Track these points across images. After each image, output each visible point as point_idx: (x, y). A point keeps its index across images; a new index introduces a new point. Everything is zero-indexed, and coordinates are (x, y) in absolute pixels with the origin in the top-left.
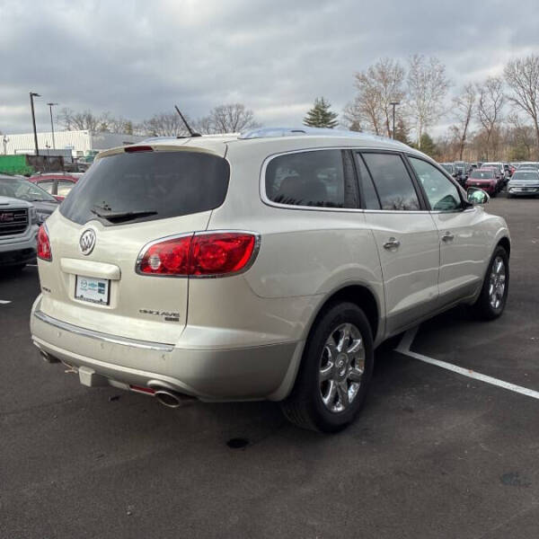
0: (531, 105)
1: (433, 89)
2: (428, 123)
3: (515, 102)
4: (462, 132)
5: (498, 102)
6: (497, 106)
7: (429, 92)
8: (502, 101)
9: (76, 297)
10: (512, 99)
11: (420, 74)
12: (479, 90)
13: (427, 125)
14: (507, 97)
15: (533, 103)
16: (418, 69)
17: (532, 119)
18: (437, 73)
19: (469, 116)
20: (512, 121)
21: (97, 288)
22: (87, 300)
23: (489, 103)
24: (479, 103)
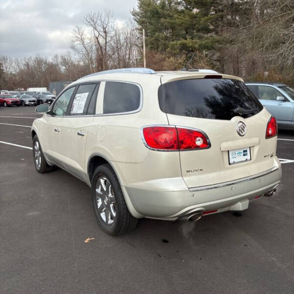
9: (230, 164)
21: (243, 154)
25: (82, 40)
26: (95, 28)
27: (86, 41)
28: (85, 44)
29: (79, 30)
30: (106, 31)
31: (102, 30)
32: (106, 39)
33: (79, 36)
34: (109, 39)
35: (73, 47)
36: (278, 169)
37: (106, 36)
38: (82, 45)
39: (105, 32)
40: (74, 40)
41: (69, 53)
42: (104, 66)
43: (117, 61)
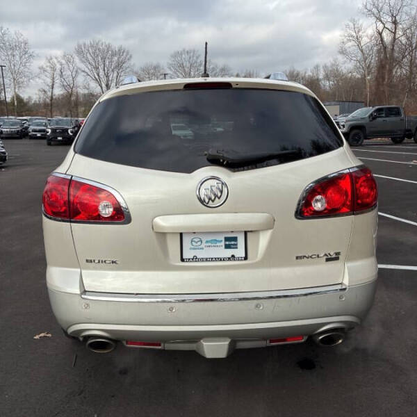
0: (97, 77)
1: (21, 57)
2: (21, 85)
3: (85, 74)
4: (49, 94)
5: (74, 73)
6: (74, 76)
7: (18, 60)
8: (77, 71)
9: (183, 260)
10: (84, 71)
11: (8, 44)
12: (59, 62)
13: (19, 87)
14: (80, 69)
15: (98, 75)
16: (6, 39)
17: (99, 87)
18: (23, 44)
19: (54, 82)
20: (85, 87)
21: (223, 243)
22: (202, 260)
23: (67, 73)
24: (60, 73)
25: (358, 39)
26: (379, 19)
27: (365, 40)
28: (362, 45)
29: (354, 25)
30: (396, 20)
31: (390, 20)
32: (395, 33)
33: (354, 34)
34: (400, 33)
35: (343, 52)
36: (345, 289)
37: (396, 29)
38: (356, 48)
39: (395, 23)
40: (345, 40)
41: (335, 60)
42: (386, 77)
43: (407, 68)
